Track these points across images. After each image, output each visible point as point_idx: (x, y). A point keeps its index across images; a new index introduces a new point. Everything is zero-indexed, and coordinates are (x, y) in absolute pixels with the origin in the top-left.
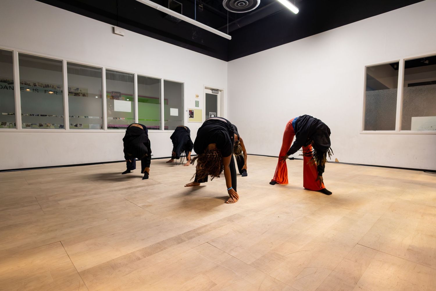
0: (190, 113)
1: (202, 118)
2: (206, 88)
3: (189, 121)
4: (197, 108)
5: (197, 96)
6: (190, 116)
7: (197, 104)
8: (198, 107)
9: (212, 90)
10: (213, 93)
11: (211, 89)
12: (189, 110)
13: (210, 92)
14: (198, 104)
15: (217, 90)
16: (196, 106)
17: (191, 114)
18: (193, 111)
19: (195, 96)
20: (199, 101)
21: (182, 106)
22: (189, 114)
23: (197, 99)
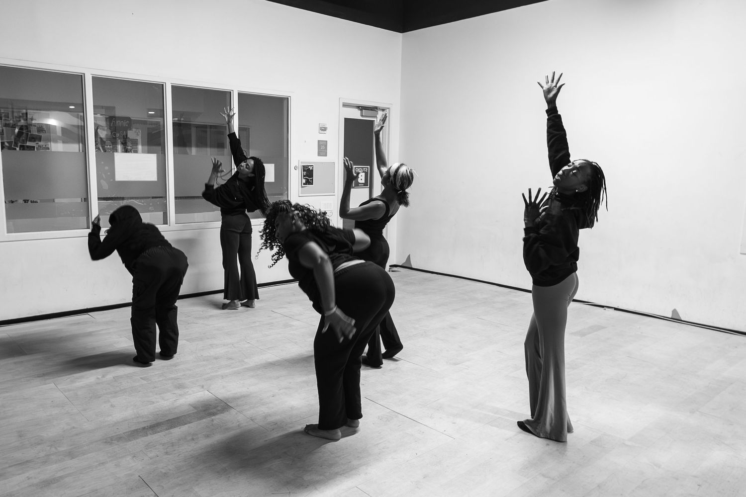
0: (305, 173)
1: (333, 183)
2: (345, 105)
3: (301, 193)
4: (322, 159)
5: (323, 129)
6: (304, 181)
7: (322, 149)
8: (326, 155)
9: (362, 108)
10: (362, 116)
11: (358, 107)
12: (304, 166)
13: (356, 114)
14: (326, 149)
15: (374, 109)
16: (319, 155)
17: (308, 174)
18: (311, 168)
19: (318, 129)
20: (326, 141)
21: (285, 156)
22: (304, 176)
23: (323, 137)
